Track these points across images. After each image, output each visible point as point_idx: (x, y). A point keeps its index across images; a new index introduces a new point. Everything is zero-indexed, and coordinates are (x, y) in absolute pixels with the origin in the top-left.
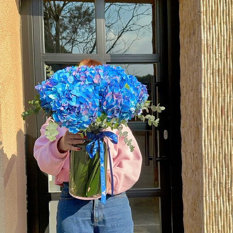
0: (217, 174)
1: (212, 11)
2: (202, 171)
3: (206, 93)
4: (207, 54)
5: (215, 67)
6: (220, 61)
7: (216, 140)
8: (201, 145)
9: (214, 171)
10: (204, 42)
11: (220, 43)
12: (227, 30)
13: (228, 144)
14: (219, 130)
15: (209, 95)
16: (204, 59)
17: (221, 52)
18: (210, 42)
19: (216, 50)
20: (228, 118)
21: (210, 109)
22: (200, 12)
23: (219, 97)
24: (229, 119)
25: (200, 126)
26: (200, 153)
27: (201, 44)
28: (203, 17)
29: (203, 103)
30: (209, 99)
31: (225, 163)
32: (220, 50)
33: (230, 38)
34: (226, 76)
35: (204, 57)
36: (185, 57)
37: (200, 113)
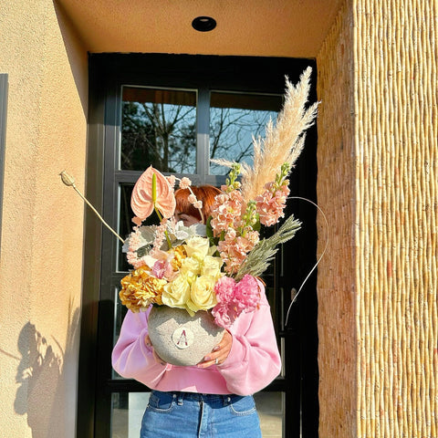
0: (380, 373)
1: (372, 115)
2: (356, 367)
3: (362, 240)
4: (365, 178)
5: (376, 200)
6: (385, 190)
7: (379, 317)
8: (355, 323)
9: (375, 367)
10: (360, 161)
11: (385, 162)
12: (395, 144)
13: (398, 323)
14: (384, 299)
15: (368, 244)
16: (360, 186)
17: (387, 177)
18: (369, 161)
19: (378, 174)
20: (397, 282)
21: (370, 266)
22: (354, 114)
23: (383, 246)
24: (400, 283)
25: (352, 293)
26: (353, 335)
27: (355, 163)
28: (358, 122)
29: (358, 256)
30: (368, 249)
31: (394, 355)
32: (384, 174)
33: (400, 155)
34: (394, 214)
35: (360, 183)
36: (325, 183)
37: (353, 271)
